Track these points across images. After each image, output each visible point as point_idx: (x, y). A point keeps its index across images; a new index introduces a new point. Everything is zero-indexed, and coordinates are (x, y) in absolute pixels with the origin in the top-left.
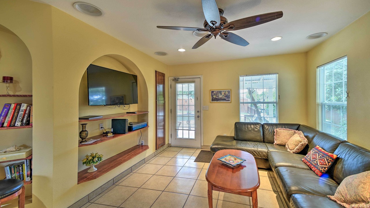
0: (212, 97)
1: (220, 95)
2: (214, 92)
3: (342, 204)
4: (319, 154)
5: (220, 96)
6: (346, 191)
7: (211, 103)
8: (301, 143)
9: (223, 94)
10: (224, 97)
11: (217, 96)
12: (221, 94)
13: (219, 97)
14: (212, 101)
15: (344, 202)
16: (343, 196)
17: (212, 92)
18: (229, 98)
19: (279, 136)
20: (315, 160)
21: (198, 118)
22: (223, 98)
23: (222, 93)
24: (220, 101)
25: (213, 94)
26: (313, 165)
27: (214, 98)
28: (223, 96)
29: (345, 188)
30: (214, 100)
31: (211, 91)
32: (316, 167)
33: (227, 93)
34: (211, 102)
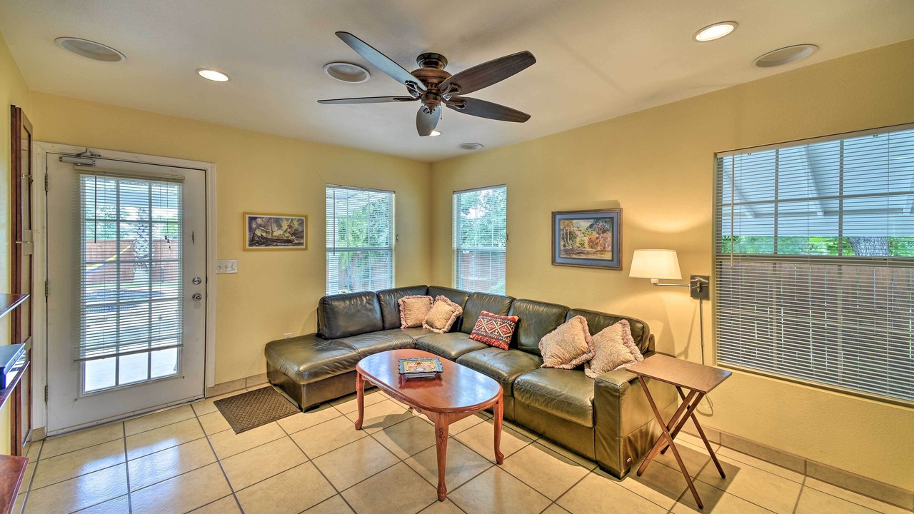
0: (250, 235)
1: (275, 228)
2: (259, 221)
3: (561, 367)
4: (495, 321)
5: (278, 233)
6: (562, 351)
7: (245, 250)
8: (455, 314)
9: (285, 226)
10: (287, 235)
11: (267, 232)
12: (280, 226)
13: (275, 234)
14: (250, 245)
15: (562, 363)
16: (560, 358)
17: (252, 219)
18: (302, 237)
19: (410, 311)
20: (494, 331)
21: (193, 303)
22: (285, 238)
23: (283, 225)
24: (277, 245)
25: (254, 226)
26: (494, 338)
27: (259, 237)
28: (285, 231)
29: (559, 348)
30: (255, 241)
31: (247, 216)
32: (500, 340)
33: (296, 224)
34: (247, 247)
